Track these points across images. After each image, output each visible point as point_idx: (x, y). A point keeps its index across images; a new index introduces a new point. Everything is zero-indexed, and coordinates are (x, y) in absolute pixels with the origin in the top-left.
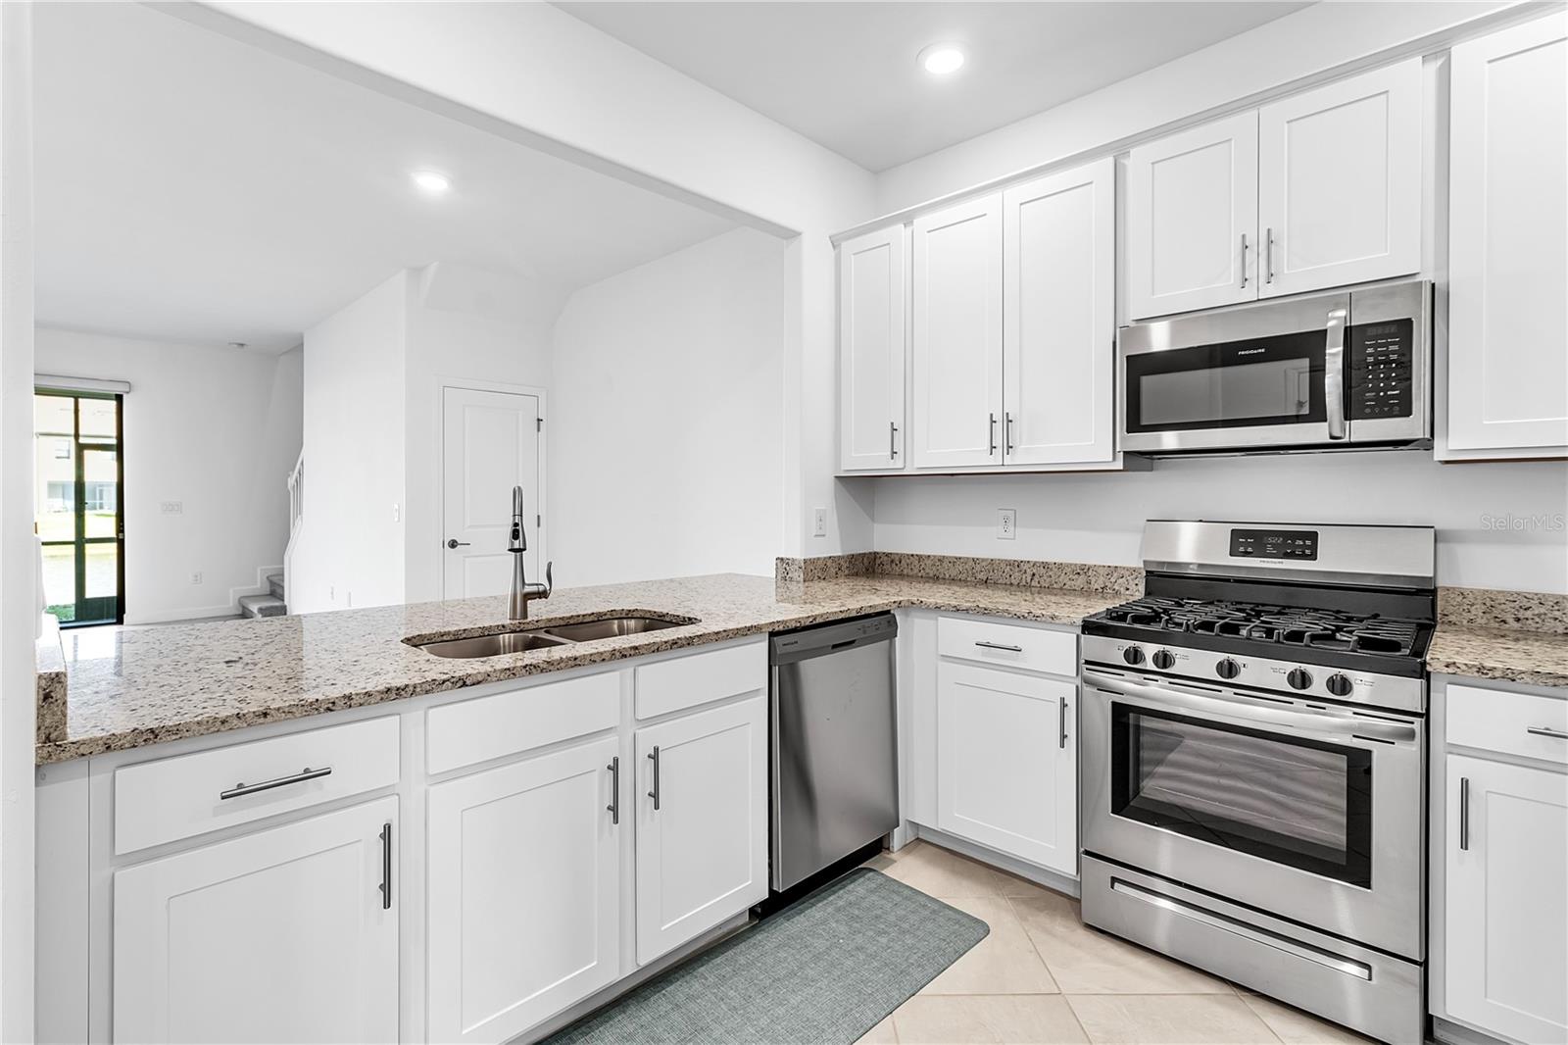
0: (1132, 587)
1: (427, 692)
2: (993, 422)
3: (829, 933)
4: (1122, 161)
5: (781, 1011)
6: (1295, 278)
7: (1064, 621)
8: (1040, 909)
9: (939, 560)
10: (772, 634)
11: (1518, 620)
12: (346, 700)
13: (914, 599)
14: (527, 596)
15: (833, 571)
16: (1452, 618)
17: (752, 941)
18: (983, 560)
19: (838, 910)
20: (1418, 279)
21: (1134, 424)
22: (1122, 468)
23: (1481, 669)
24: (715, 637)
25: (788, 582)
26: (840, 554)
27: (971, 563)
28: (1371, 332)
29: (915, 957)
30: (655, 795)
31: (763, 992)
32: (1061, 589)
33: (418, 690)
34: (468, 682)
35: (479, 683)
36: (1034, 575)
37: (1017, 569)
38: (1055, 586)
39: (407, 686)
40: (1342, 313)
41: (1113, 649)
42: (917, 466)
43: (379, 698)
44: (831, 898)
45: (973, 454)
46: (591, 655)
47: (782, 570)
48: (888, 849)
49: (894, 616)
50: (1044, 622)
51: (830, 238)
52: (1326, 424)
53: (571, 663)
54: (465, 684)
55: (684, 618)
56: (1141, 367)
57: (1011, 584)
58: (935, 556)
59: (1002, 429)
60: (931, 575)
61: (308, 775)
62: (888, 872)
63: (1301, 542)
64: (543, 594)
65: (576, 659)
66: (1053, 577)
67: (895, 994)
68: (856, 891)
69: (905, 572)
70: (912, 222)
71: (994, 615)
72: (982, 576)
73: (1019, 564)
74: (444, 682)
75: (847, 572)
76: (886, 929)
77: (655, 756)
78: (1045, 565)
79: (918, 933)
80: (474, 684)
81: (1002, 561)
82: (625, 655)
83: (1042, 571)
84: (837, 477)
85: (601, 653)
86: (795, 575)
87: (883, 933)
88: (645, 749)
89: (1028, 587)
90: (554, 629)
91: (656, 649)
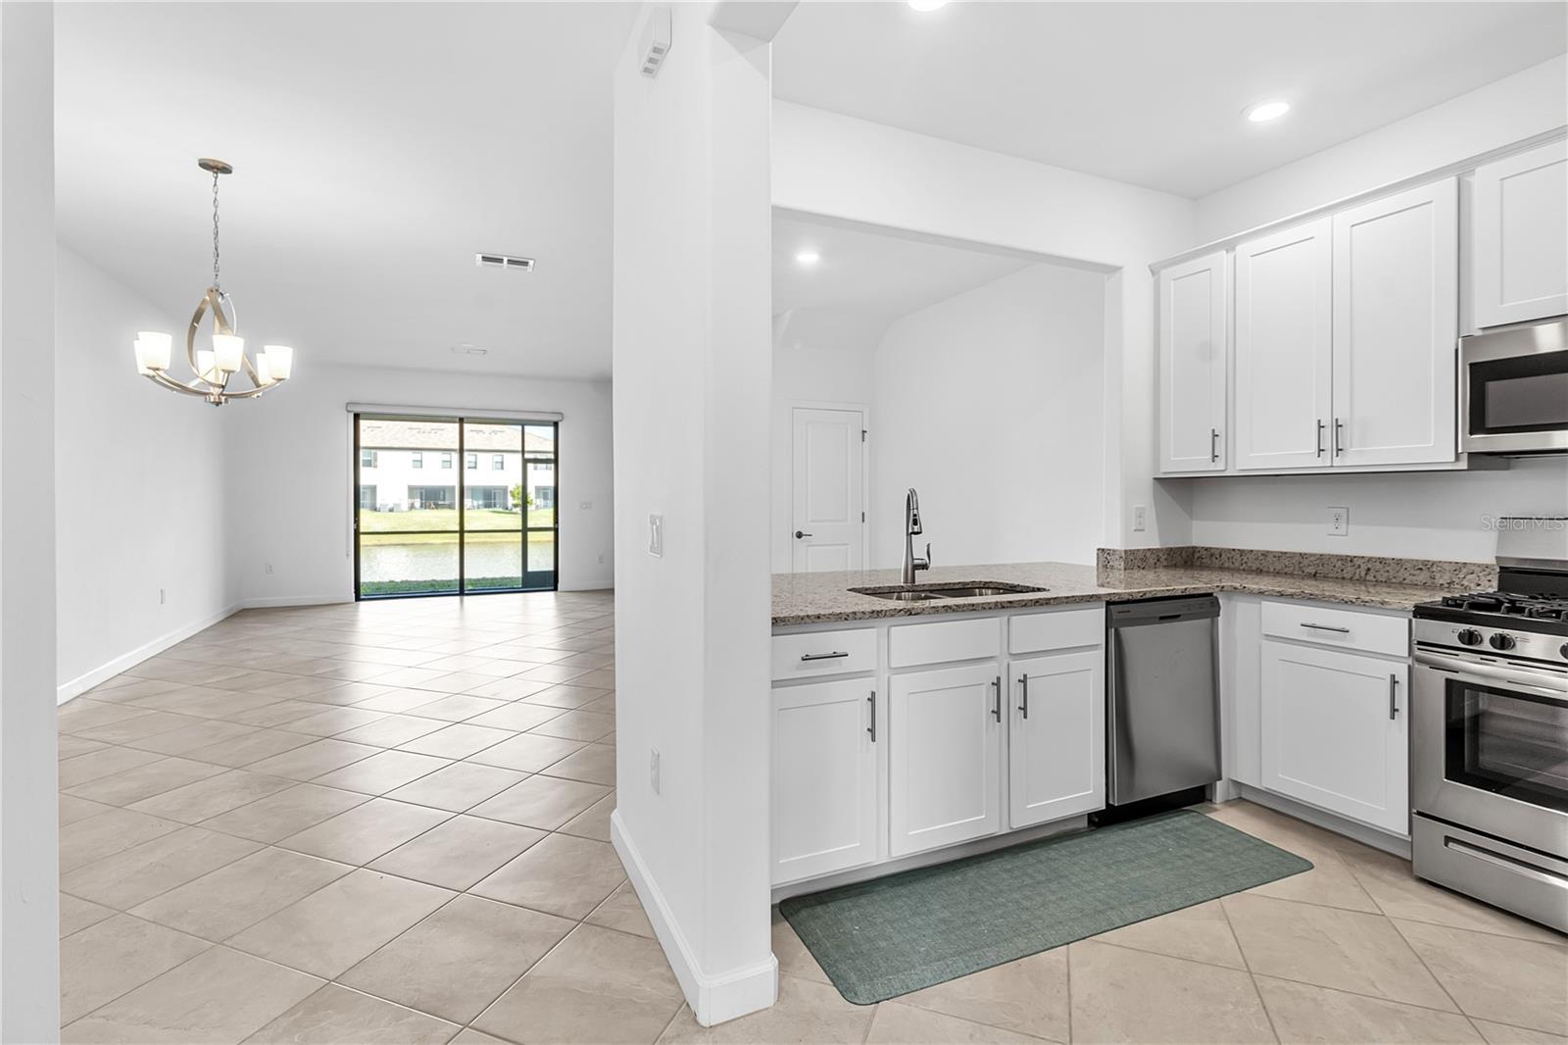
0: (1483, 582)
1: (892, 616)
2: (1320, 427)
3: (1159, 843)
4: (1466, 179)
5: (1124, 879)
7: (1395, 606)
8: (1370, 862)
9: (1263, 555)
10: (1108, 603)
12: (853, 615)
13: (1237, 585)
15: (1152, 561)
18: (1312, 555)
19: (1166, 831)
21: (1479, 427)
22: (1466, 467)
24: (1065, 600)
25: (1109, 570)
26: (1158, 547)
27: (1298, 557)
30: (1024, 709)
31: (1108, 866)
32: (1400, 583)
34: (913, 613)
35: (918, 614)
36: (1369, 569)
37: (1350, 564)
38: (1393, 580)
39: (882, 611)
41: (1448, 632)
42: (1238, 468)
44: (1158, 824)
45: (1299, 454)
46: (983, 604)
47: (1102, 559)
48: (1211, 800)
49: (1217, 598)
50: (1373, 607)
51: (1149, 266)
53: (971, 608)
54: (911, 614)
55: (1034, 589)
56: (1486, 374)
57: (1343, 578)
58: (1258, 551)
59: (1331, 434)
60: (1254, 568)
61: (835, 655)
62: (1212, 816)
64: (925, 567)
65: (973, 605)
66: (1391, 572)
67: (1223, 888)
68: (1181, 822)
69: (1226, 565)
70: (1234, 249)
71: (1320, 599)
72: (1310, 570)
73: (1352, 559)
74: (900, 610)
75: (1165, 564)
76: (1212, 849)
77: (1024, 681)
78: (1381, 560)
79: (1243, 856)
81: (1333, 556)
82: (1003, 607)
83: (1378, 566)
84: (1155, 479)
85: (989, 603)
86: (1116, 564)
87: (1209, 851)
88: (1017, 676)
89: (1362, 581)
90: (934, 592)
91: (1024, 604)
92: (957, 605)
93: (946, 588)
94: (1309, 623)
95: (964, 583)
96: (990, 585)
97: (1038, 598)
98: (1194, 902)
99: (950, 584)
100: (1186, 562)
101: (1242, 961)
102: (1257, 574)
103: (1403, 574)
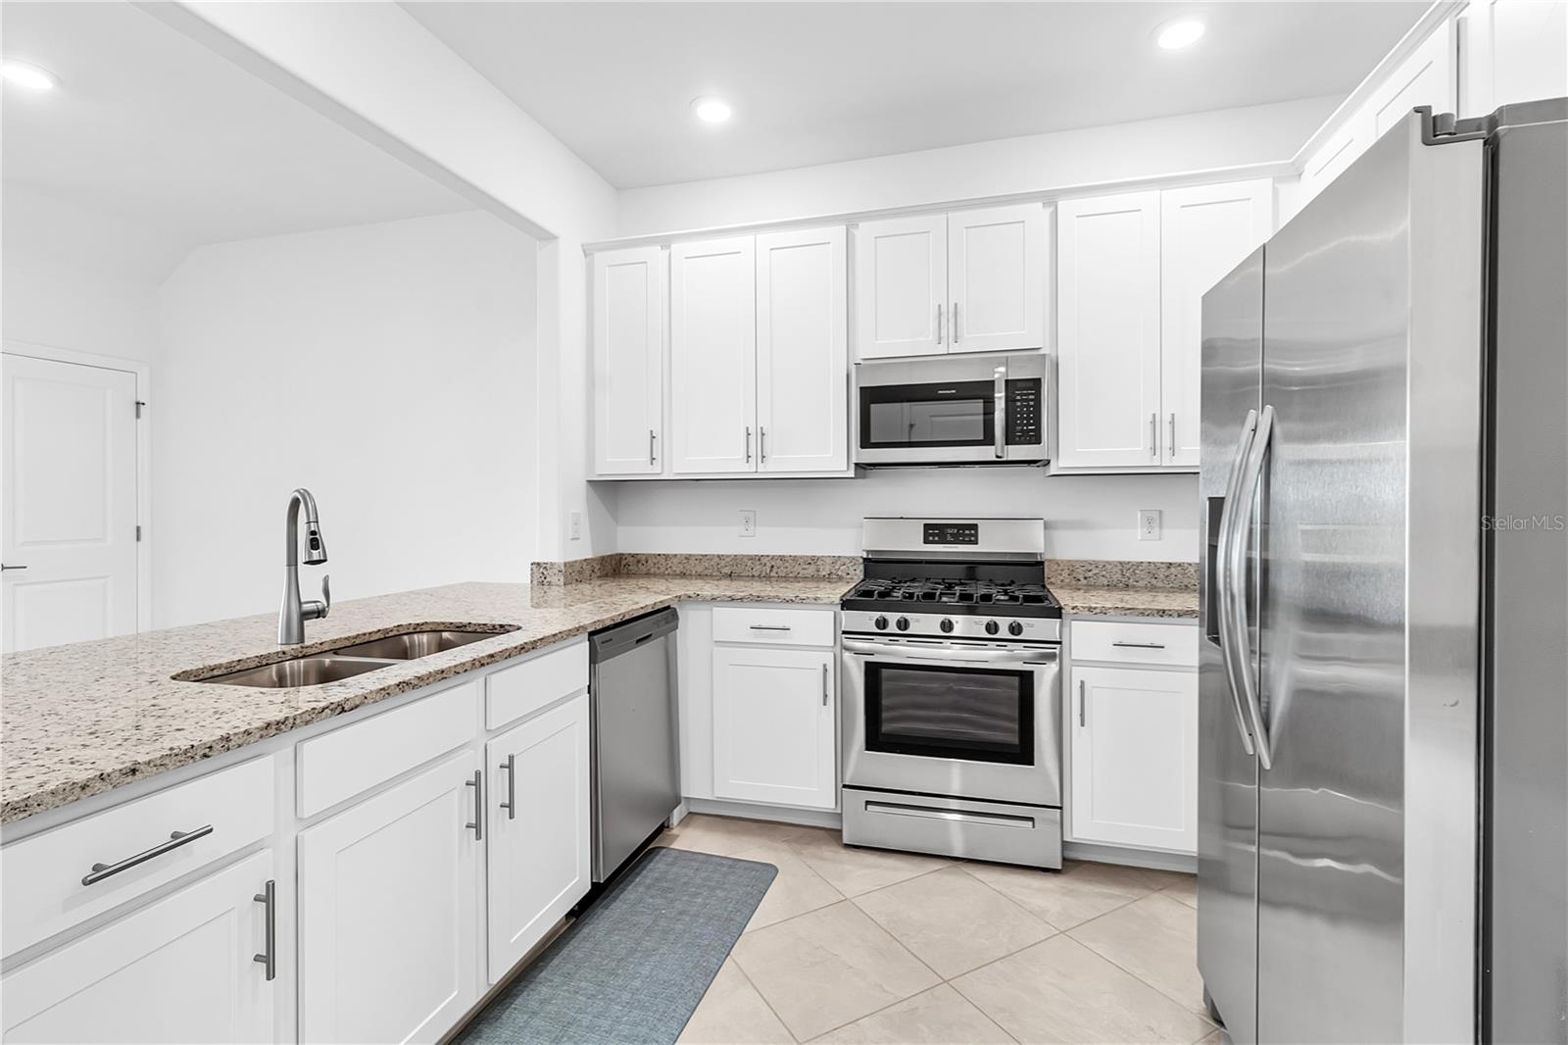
0: (852, 572)
1: (307, 723)
2: (749, 434)
3: (648, 908)
4: (852, 230)
5: (637, 983)
6: (973, 341)
7: (825, 601)
8: (808, 844)
9: (686, 558)
10: (591, 633)
11: (1085, 578)
12: (224, 742)
13: (691, 593)
14: (305, 615)
15: (588, 573)
16: (1052, 580)
17: (581, 935)
18: (728, 556)
19: (648, 887)
20: (1041, 352)
21: (866, 443)
22: (853, 476)
23: (1090, 609)
24: (553, 639)
25: (546, 587)
26: (590, 557)
27: (716, 559)
28: (1019, 385)
29: (731, 905)
30: (510, 806)
31: (613, 973)
32: (796, 577)
33: (298, 721)
34: (346, 708)
35: (357, 707)
36: (773, 566)
37: (758, 562)
38: (791, 575)
39: (287, 718)
40: (1002, 369)
41: (866, 620)
42: (674, 471)
43: (258, 735)
44: (637, 880)
45: (731, 462)
46: (455, 666)
47: (537, 575)
48: (668, 827)
49: (675, 609)
50: (809, 603)
51: (582, 246)
52: (993, 447)
53: (439, 676)
54: (343, 710)
55: (494, 626)
56: (872, 396)
57: (753, 576)
58: (681, 555)
59: (757, 440)
60: (678, 572)
61: (183, 840)
62: (676, 845)
63: (966, 532)
64: (320, 613)
65: (443, 672)
66: (789, 568)
67: (727, 938)
68: (656, 868)
69: (652, 570)
70: (669, 247)
71: (766, 602)
72: (727, 570)
73: (760, 558)
74: (323, 709)
75: (599, 574)
76: (698, 891)
77: (510, 766)
78: (782, 558)
79: (726, 886)
80: (352, 709)
81: (744, 556)
82: (483, 665)
83: (779, 563)
84: (588, 481)
85: (464, 664)
86: (554, 579)
87: (696, 895)
88: (498, 758)
89: (768, 578)
90: (340, 651)
91: (508, 654)
92: (419, 678)
93: (357, 642)
94: (756, 625)
95: (386, 631)
96: (425, 628)
97: (522, 642)
98: (712, 975)
99: (365, 634)
100: (615, 571)
101: (787, 1033)
102: (682, 578)
103: (798, 568)
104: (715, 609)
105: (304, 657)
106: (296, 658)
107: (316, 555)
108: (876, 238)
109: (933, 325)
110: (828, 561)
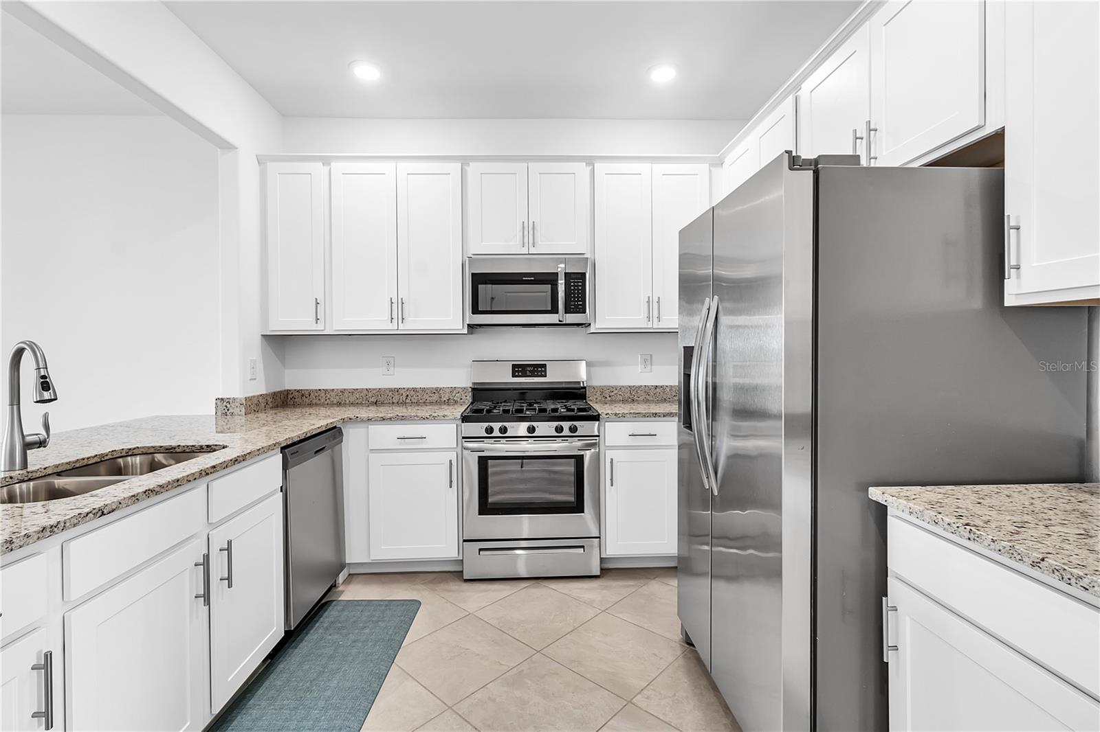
0: (464, 398)
1: (75, 525)
2: (392, 303)
3: (329, 643)
4: (465, 167)
5: (329, 693)
6: (543, 247)
7: (450, 418)
8: (440, 583)
9: (342, 392)
10: (283, 449)
11: (610, 396)
12: (8, 545)
13: (352, 416)
14: (27, 446)
15: (263, 405)
16: (591, 398)
17: (278, 670)
18: (374, 389)
19: (327, 629)
20: (585, 256)
21: (475, 310)
22: (466, 333)
23: (616, 414)
25: (228, 417)
26: (264, 392)
27: (365, 392)
28: (573, 276)
29: (391, 630)
30: (229, 579)
31: (308, 690)
32: (424, 402)
33: (68, 524)
34: (105, 512)
36: (407, 396)
37: (397, 393)
38: (421, 401)
39: (59, 522)
40: (563, 266)
41: (478, 428)
42: (333, 328)
43: (36, 537)
44: (317, 625)
45: (381, 323)
46: (188, 476)
47: (221, 407)
48: (336, 586)
49: (341, 429)
50: (440, 419)
51: (257, 156)
52: (557, 315)
53: (176, 484)
54: (103, 514)
55: (201, 446)
56: (479, 280)
57: (393, 403)
58: (338, 390)
59: (398, 307)
60: (335, 402)
62: (343, 598)
63: (538, 369)
64: (41, 444)
65: (178, 481)
66: (420, 396)
67: (391, 652)
68: (330, 615)
69: (314, 402)
70: (328, 164)
71: (408, 420)
72: (373, 400)
73: (398, 390)
74: (88, 514)
75: (271, 406)
76: (365, 625)
77: (229, 549)
78: (414, 390)
79: (385, 619)
80: (110, 513)
81: (386, 389)
82: (207, 474)
83: (412, 393)
84: (262, 335)
85: (194, 474)
86: (237, 411)
87: (364, 628)
88: (218, 542)
89: (404, 404)
90: (63, 474)
91: (225, 465)
92: (160, 486)
93: (78, 466)
94: (400, 436)
95: (102, 455)
96: (136, 452)
97: (236, 456)
98: (384, 677)
99: (84, 459)
100: (283, 403)
101: (440, 702)
102: (338, 406)
103: (426, 396)
104: (370, 426)
105: (30, 480)
106: (23, 481)
107: (46, 395)
108: (482, 174)
109: (519, 234)
110: (448, 391)
